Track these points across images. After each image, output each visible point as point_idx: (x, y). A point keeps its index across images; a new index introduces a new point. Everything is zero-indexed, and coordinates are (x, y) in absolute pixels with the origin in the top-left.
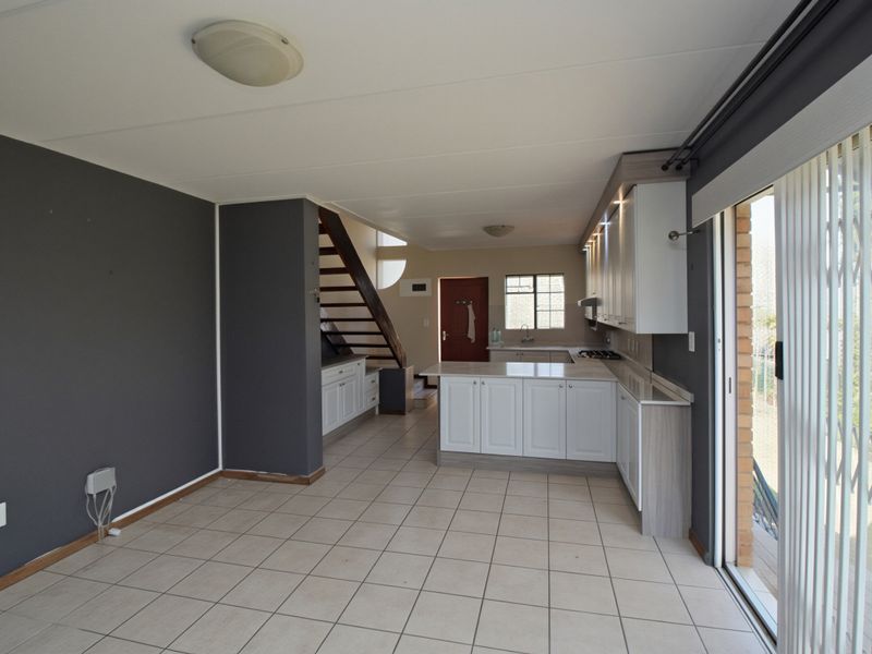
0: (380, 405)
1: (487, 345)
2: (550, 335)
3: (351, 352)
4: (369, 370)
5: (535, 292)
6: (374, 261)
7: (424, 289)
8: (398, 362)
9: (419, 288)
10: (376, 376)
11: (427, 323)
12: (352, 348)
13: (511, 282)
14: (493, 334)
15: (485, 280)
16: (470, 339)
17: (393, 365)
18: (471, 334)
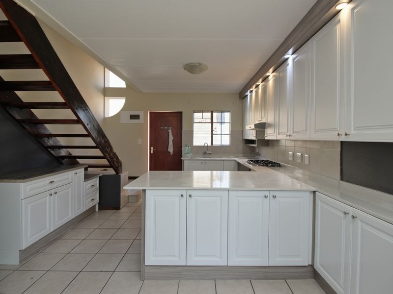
0: (99, 203)
1: (181, 157)
2: (221, 149)
3: (78, 163)
4: (87, 177)
5: (212, 122)
6: (102, 97)
7: (139, 119)
8: (114, 170)
9: (134, 117)
10: (96, 181)
11: (140, 142)
12: (78, 160)
13: (197, 116)
14: (185, 150)
15: (181, 113)
16: (170, 152)
17: (111, 172)
18: (171, 149)
